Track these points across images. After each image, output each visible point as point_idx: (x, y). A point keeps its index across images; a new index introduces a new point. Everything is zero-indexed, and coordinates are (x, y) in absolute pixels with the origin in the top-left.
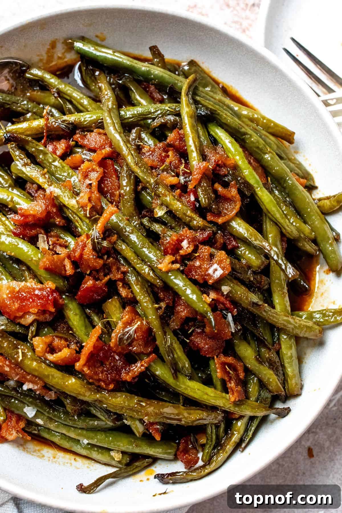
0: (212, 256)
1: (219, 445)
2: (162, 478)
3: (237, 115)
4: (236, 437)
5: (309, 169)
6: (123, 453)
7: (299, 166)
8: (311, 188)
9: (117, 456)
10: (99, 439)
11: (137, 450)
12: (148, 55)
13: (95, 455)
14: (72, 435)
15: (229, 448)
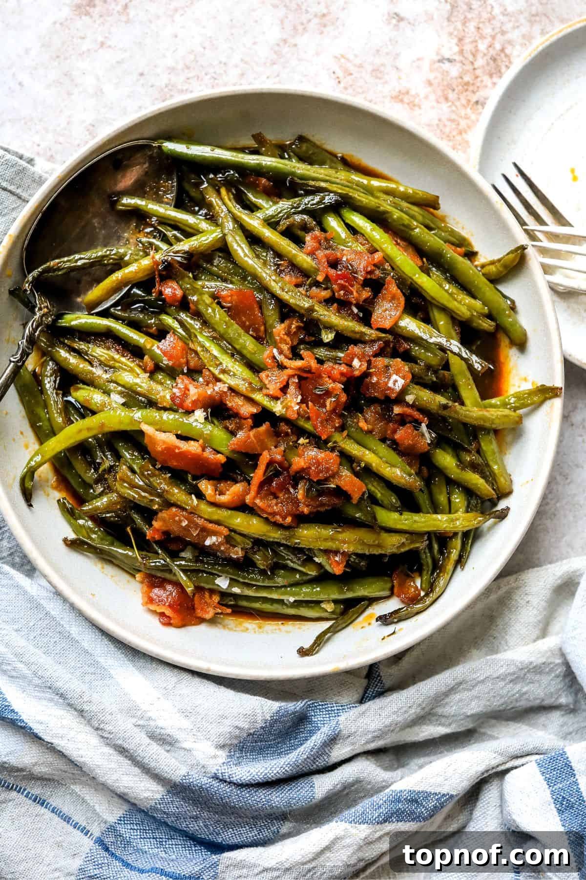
0: (387, 367)
1: (437, 567)
2: (385, 620)
3: (369, 191)
4: (454, 555)
5: (464, 233)
6: (336, 602)
7: (452, 233)
8: (471, 255)
9: (329, 607)
10: (306, 592)
11: (350, 595)
12: (252, 143)
13: (304, 612)
14: (275, 596)
15: (450, 567)
